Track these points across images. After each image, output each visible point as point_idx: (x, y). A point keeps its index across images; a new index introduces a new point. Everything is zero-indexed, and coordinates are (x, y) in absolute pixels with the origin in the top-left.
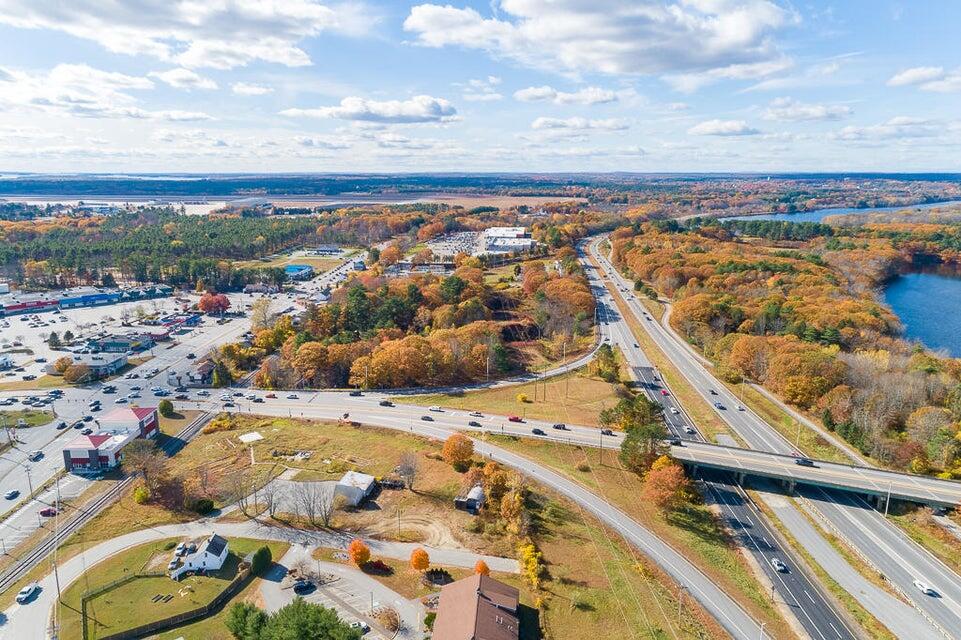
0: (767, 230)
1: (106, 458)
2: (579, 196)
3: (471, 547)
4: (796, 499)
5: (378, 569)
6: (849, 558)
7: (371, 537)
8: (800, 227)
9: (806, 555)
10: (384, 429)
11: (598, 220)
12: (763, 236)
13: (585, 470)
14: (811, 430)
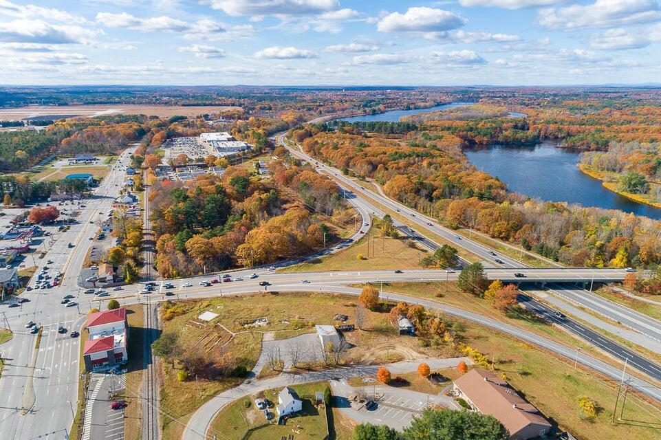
0: (380, 128)
1: (121, 354)
2: (233, 105)
3: (434, 356)
4: (548, 291)
5: (399, 382)
6: (596, 316)
7: (371, 364)
8: (399, 125)
9: (580, 320)
10: (298, 293)
11: (270, 124)
12: (377, 131)
13: (440, 296)
14: (519, 252)
